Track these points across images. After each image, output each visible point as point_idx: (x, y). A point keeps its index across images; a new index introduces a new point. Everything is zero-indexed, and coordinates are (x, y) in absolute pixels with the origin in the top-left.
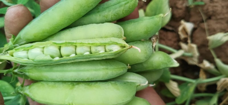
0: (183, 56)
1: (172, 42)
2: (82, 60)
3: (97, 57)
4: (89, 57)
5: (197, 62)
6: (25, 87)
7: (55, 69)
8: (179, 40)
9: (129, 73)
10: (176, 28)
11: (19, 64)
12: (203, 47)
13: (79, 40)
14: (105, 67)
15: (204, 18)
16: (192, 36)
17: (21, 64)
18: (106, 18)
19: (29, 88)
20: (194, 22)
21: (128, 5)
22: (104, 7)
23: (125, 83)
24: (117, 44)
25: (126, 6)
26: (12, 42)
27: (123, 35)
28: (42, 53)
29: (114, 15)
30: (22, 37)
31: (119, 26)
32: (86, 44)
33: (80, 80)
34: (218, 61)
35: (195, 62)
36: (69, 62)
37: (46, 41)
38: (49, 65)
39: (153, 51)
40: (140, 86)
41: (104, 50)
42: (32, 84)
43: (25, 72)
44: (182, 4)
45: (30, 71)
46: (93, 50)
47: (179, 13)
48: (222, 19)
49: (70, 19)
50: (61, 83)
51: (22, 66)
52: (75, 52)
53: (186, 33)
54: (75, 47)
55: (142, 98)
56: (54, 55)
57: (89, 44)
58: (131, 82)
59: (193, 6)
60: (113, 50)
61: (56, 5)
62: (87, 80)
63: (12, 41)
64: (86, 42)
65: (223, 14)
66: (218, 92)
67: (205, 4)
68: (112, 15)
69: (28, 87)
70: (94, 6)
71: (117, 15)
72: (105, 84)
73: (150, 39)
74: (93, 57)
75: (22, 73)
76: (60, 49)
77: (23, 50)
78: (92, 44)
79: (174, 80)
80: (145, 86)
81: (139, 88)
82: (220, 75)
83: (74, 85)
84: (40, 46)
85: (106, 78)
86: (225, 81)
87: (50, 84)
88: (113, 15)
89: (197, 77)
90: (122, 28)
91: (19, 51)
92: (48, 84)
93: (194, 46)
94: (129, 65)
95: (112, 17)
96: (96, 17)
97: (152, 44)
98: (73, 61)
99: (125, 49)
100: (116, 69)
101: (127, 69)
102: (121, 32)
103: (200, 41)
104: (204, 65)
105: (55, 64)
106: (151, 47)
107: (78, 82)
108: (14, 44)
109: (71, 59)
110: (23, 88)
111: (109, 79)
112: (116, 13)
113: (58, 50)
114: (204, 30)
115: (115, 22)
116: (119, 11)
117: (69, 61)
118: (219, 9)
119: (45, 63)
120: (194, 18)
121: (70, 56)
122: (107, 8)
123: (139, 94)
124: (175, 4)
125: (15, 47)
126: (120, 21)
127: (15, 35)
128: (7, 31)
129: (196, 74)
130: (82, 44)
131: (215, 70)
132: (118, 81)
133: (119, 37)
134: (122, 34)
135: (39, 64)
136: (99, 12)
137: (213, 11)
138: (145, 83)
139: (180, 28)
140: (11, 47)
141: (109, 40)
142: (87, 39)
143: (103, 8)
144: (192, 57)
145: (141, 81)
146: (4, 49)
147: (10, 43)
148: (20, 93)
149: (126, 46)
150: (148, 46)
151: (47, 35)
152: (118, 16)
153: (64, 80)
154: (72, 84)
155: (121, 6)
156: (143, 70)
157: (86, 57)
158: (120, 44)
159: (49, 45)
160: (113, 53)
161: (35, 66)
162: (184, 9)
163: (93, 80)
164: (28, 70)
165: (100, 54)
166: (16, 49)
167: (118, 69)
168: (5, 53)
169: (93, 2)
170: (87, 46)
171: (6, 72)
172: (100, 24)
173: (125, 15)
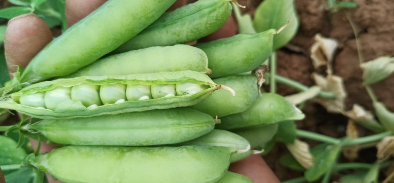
0: (318, 97)
1: (300, 73)
2: (136, 110)
3: (161, 105)
4: (147, 104)
5: (342, 108)
6: (41, 155)
7: (91, 124)
8: (311, 69)
9: (218, 131)
10: (308, 48)
11: (30, 117)
12: (353, 81)
13: (130, 75)
14: (175, 121)
15: (356, 31)
16: (334, 63)
17: (33, 116)
18: (178, 36)
19: (48, 158)
20: (337, 38)
21: (214, 14)
22: (174, 17)
23: (210, 149)
24: (194, 81)
25: (211, 15)
26: (18, 79)
27: (207, 66)
28: (68, 97)
29: (192, 31)
30: (34, 70)
31: (200, 51)
32: (142, 81)
33: (134, 144)
34: (380, 107)
35: (340, 108)
36: (113, 113)
37: (76, 76)
38: (80, 118)
39: (259, 93)
40: (236, 154)
41: (174, 91)
42: (53, 150)
43: (40, 129)
44: (317, 7)
45: (48, 128)
46: (155, 92)
47: (312, 22)
48: (386, 33)
49: (115, 39)
50: (101, 148)
51: (35, 120)
52: (124, 96)
53: (325, 57)
54: (124, 87)
55: (240, 175)
56: (89, 101)
57: (148, 81)
58: (221, 147)
59: (335, 10)
60: (188, 92)
61: (91, 14)
62: (145, 144)
63: (18, 77)
64: (143, 78)
65: (389, 24)
66: (379, 162)
67: (358, 7)
68: (187, 32)
69: (46, 156)
70: (157, 17)
71: (195, 31)
72: (177, 150)
73: (254, 72)
74: (155, 105)
75: (35, 131)
76: (98, 91)
77: (35, 92)
78: (153, 82)
79: (303, 139)
80: (245, 153)
81: (236, 158)
82: (383, 130)
83: (123, 152)
84: (65, 86)
85: (178, 140)
86: (391, 141)
87: (83, 150)
88: (189, 31)
89: (342, 135)
90: (204, 54)
91: (29, 94)
92: (78, 151)
93: (338, 80)
94: (217, 117)
95: (187, 35)
96: (162, 34)
97: (256, 81)
98: (120, 112)
99: (210, 91)
100: (195, 124)
101: (214, 124)
102: (203, 60)
103: (348, 71)
104: (355, 114)
105: (90, 116)
106: (256, 86)
107: (131, 147)
108: (22, 81)
109: (118, 107)
110: (37, 157)
111: (183, 141)
112: (195, 29)
113: (96, 93)
114: (355, 52)
115: (195, 42)
116: (200, 24)
117: (113, 111)
118: (382, 15)
119: (72, 114)
120: (338, 32)
121: (116, 103)
122: (178, 19)
123: (235, 167)
124: (305, 6)
125: (23, 87)
126: (203, 41)
127: (23, 66)
128: (10, 59)
129: (341, 129)
130: (136, 82)
131: (374, 123)
132: (199, 145)
133: (199, 69)
134: (205, 64)
135: (63, 117)
136: (165, 26)
137: (372, 19)
138: (245, 149)
139: (314, 49)
140: (16, 87)
141: (182, 76)
142: (144, 73)
143: (172, 19)
144: (333, 99)
145: (238, 145)
146: (4, 90)
147: (15, 81)
148: (33, 166)
149: (210, 85)
150: (250, 85)
151: (77, 66)
152: (198, 33)
153: (107, 144)
154: (121, 151)
155: (203, 16)
156: (242, 126)
157: (143, 105)
158: (201, 82)
159: (79, 84)
160: (189, 98)
161: (58, 120)
162: (320, 15)
163: (155, 144)
164: (46, 126)
165: (166, 99)
166: (24, 91)
167: (198, 125)
168: (6, 98)
169: (155, 10)
170: (145, 86)
171: (9, 129)
172: (167, 47)
173: (211, 31)
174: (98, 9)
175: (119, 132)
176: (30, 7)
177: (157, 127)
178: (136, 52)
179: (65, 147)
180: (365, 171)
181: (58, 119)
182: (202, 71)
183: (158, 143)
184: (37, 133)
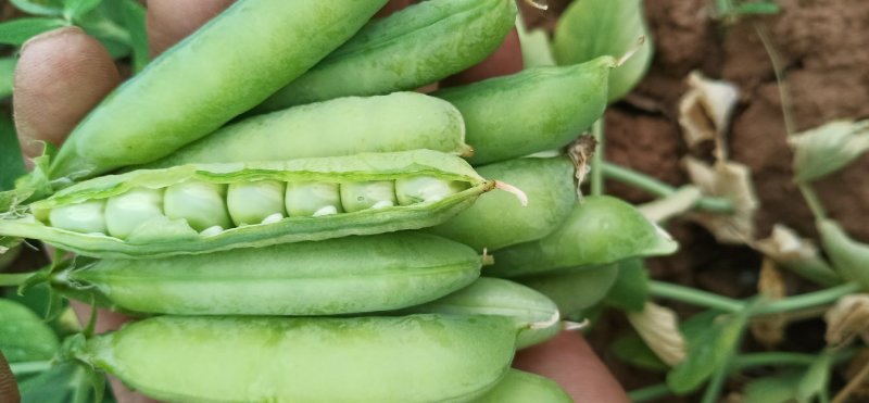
0: (697, 208)
1: (655, 158)
2: (309, 237)
3: (364, 226)
4: (333, 225)
5: (748, 233)
6: (99, 338)
7: (209, 269)
8: (681, 149)
9: (488, 281)
10: (672, 102)
11: (72, 253)
12: (773, 175)
13: (294, 161)
14: (394, 261)
15: (778, 64)
16: (731, 135)
17: (78, 253)
18: (399, 74)
19: (114, 343)
20: (738, 81)
21: (479, 24)
22: (387, 32)
23: (472, 321)
24: (436, 173)
25: (471, 27)
26: (45, 172)
27: (463, 138)
28: (157, 210)
29: (429, 62)
30: (80, 151)
31: (447, 105)
32: (321, 174)
33: (304, 312)
34: (831, 231)
35: (743, 232)
36: (257, 244)
37: (174, 165)
38: (183, 255)
39: (577, 196)
40: (529, 331)
41: (391, 196)
42: (124, 326)
43: (95, 281)
44: (692, 12)
45: (113, 277)
46: (350, 197)
47: (682, 45)
48: (844, 68)
49: (258, 81)
50: (230, 323)
51: (83, 261)
52: (280, 207)
53: (710, 123)
54: (280, 187)
56: (203, 217)
57: (333, 174)
58: (496, 317)
59: (733, 20)
60: (422, 197)
61: (205, 26)
62: (328, 312)
63: (43, 166)
64: (322, 166)
65: (851, 50)
66: (830, 351)
67: (783, 12)
68: (420, 64)
69: (108, 339)
70: (350, 33)
71: (437, 61)
72: (399, 325)
73: (565, 152)
74: (350, 226)
75: (84, 283)
76: (224, 197)
77: (84, 200)
78: (344, 175)
79: (664, 302)
80: (548, 329)
81: (527, 340)
82: (839, 281)
83: (280, 330)
84: (149, 187)
85: (400, 302)
86: (857, 306)
87: (192, 326)
88: (422, 61)
89: (748, 292)
90: (457, 111)
91: (72, 205)
92: (182, 327)
93: (740, 172)
94: (485, 251)
95: (419, 71)
96: (363, 70)
97: (572, 170)
98: (273, 241)
99: (470, 195)
100: (438, 267)
101: (480, 266)
102: (455, 127)
103: (761, 152)
104: (777, 246)
105: (207, 252)
106: (570, 182)
107: (298, 319)
108: (53, 176)
109: (267, 232)
110: (90, 342)
111: (412, 304)
112: (436, 56)
113: (218, 201)
114: (776, 111)
115: (434, 87)
116: (447, 45)
117: (258, 239)
118: (834, 29)
119: (169, 248)
120: (740, 66)
121: (264, 222)
122: (399, 36)
123: (527, 358)
124: (667, 10)
125: (56, 188)
126: (452, 83)
127: (56, 142)
128: (25, 129)
129: (746, 278)
130: (307, 177)
131: (819, 265)
132: (446, 313)
133: (445, 146)
134: (459, 135)
135: (145, 254)
136: (369, 51)
137: (813, 39)
138: (547, 319)
139: (687, 104)
140: (40, 188)
141: (409, 162)
142: (325, 156)
143: (385, 35)
144: (730, 213)
145: (532, 312)
146: (13, 196)
147: (37, 176)
148: (80, 362)
149: (473, 183)
150: (557, 178)
151: (174, 140)
152: (442, 65)
153: (244, 311)
154: (275, 326)
155: (454, 28)
156: (540, 269)
157: (324, 226)
158: (449, 174)
159: (182, 181)
160: (423, 210)
161: (134, 261)
162: (700, 30)
163: (349, 311)
164: (109, 273)
165: (373, 213)
166: (58, 199)
167: (444, 270)
168: (20, 212)
169: (346, 16)
170: (327, 184)
171: (27, 282)
172: (374, 97)
173: (471, 59)
174: (220, 16)
175: (270, 285)
176: (61, 17)
177: (354, 274)
178: (304, 110)
179: (151, 320)
180: (800, 371)
181: (136, 258)
182: (452, 150)
183: (358, 309)
184: (89, 290)
